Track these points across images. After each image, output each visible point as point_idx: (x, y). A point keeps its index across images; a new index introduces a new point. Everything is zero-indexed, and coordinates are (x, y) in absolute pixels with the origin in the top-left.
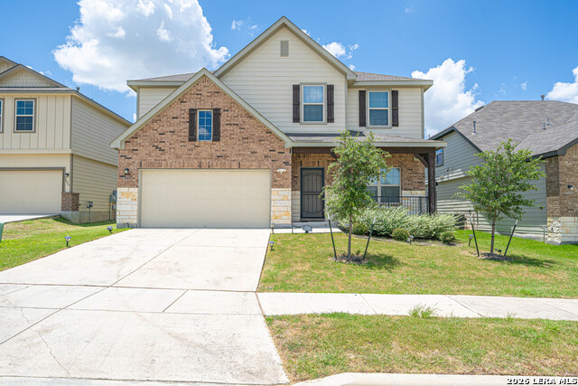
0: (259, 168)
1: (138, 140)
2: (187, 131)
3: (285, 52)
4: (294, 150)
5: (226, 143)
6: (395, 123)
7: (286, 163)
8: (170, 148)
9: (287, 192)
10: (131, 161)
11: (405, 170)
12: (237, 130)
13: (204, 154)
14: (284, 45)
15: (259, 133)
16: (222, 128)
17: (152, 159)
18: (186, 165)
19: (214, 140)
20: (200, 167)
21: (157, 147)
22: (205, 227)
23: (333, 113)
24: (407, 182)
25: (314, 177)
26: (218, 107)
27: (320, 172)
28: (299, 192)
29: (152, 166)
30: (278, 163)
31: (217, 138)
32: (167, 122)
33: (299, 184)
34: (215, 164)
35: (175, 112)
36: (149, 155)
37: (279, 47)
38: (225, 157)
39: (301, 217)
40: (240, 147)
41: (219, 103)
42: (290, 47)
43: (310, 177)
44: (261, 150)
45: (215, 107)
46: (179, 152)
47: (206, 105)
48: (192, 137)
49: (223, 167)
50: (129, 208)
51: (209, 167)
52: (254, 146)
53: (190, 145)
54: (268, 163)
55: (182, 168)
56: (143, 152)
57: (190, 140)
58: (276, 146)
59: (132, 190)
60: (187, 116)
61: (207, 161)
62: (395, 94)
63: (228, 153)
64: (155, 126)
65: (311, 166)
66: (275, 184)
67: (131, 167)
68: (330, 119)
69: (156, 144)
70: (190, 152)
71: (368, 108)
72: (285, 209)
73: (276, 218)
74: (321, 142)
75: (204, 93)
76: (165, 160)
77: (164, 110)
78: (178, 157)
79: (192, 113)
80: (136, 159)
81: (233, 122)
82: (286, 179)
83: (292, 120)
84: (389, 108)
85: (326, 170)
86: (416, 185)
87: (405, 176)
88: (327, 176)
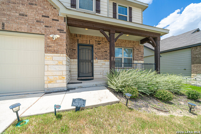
7: (61, 31)
9: (63, 58)
11: (135, 50)
23: (99, 6)
24: (136, 56)
25: (87, 51)
27: (90, 48)
28: (76, 60)
30: (51, 29)
33: (77, 55)
39: (79, 76)
43: (84, 51)
44: (32, 14)
52: (23, 9)
54: (40, 28)
58: (50, 12)
62: (130, 9)
65: (85, 42)
66: (48, 49)
68: (98, 11)
71: (118, 14)
72: (60, 73)
73: (50, 82)
74: (93, 14)
82: (60, 45)
83: (70, 5)
84: (128, 16)
85: (95, 47)
86: (140, 58)
87: (135, 53)
88: (95, 51)
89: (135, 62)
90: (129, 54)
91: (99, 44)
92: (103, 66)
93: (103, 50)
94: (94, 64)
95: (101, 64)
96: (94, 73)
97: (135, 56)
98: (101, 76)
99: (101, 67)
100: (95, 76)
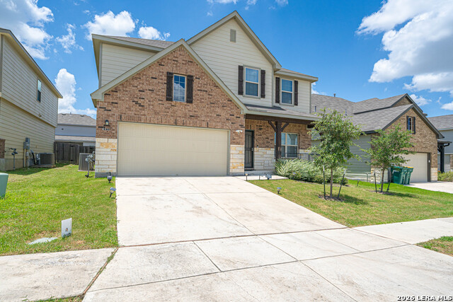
0: (222, 128)
1: (118, 94)
2: (165, 91)
3: (233, 39)
4: (248, 116)
5: (197, 106)
6: (296, 104)
7: (242, 126)
8: (149, 105)
9: (242, 148)
10: (110, 113)
11: (301, 135)
12: (206, 96)
13: (179, 113)
14: (233, 33)
15: (222, 100)
16: (194, 93)
17: (132, 113)
18: (164, 121)
19: (187, 102)
20: (176, 124)
21: (137, 103)
22: (177, 176)
23: (265, 91)
25: (247, 137)
26: (191, 74)
27: (251, 133)
29: (131, 119)
30: (236, 126)
31: (190, 99)
32: (147, 81)
34: (188, 122)
35: (155, 74)
36: (129, 109)
37: (229, 34)
38: (197, 117)
40: (208, 110)
41: (192, 71)
42: (237, 36)
44: (224, 114)
45: (189, 74)
46: (157, 109)
47: (182, 71)
48: (169, 97)
49: (195, 126)
50: (108, 157)
51: (184, 125)
52: (219, 111)
53: (167, 104)
54: (229, 124)
55: (160, 123)
56: (123, 106)
57: (167, 99)
58: (234, 111)
59: (111, 140)
60: (164, 78)
61: (182, 119)
62: (296, 83)
63: (199, 114)
64: (135, 82)
66: (233, 141)
67: (111, 119)
68: (263, 96)
69: (136, 100)
70: (168, 110)
71: (281, 91)
72: (240, 161)
73: (233, 168)
74: (266, 112)
75: (180, 61)
76: (145, 115)
77: (144, 70)
78: (156, 113)
79: (169, 76)
80: (115, 111)
81: (203, 89)
82: (241, 138)
83: (237, 92)
84: (293, 93)
85: (256, 133)
86: (307, 146)
87: (301, 139)
88: (256, 137)
89: (301, 151)
90: (293, 140)
91: (261, 129)
92: (264, 156)
93: (264, 136)
94: (255, 153)
95: (261, 153)
96: (255, 164)
97: (301, 143)
98: (262, 167)
99: (262, 156)
100: (255, 167)
